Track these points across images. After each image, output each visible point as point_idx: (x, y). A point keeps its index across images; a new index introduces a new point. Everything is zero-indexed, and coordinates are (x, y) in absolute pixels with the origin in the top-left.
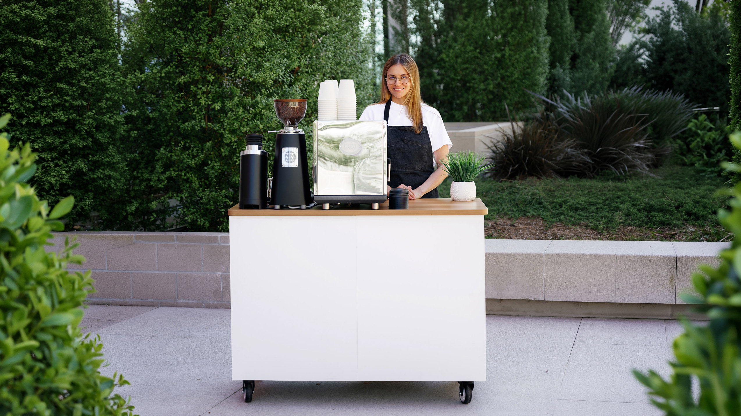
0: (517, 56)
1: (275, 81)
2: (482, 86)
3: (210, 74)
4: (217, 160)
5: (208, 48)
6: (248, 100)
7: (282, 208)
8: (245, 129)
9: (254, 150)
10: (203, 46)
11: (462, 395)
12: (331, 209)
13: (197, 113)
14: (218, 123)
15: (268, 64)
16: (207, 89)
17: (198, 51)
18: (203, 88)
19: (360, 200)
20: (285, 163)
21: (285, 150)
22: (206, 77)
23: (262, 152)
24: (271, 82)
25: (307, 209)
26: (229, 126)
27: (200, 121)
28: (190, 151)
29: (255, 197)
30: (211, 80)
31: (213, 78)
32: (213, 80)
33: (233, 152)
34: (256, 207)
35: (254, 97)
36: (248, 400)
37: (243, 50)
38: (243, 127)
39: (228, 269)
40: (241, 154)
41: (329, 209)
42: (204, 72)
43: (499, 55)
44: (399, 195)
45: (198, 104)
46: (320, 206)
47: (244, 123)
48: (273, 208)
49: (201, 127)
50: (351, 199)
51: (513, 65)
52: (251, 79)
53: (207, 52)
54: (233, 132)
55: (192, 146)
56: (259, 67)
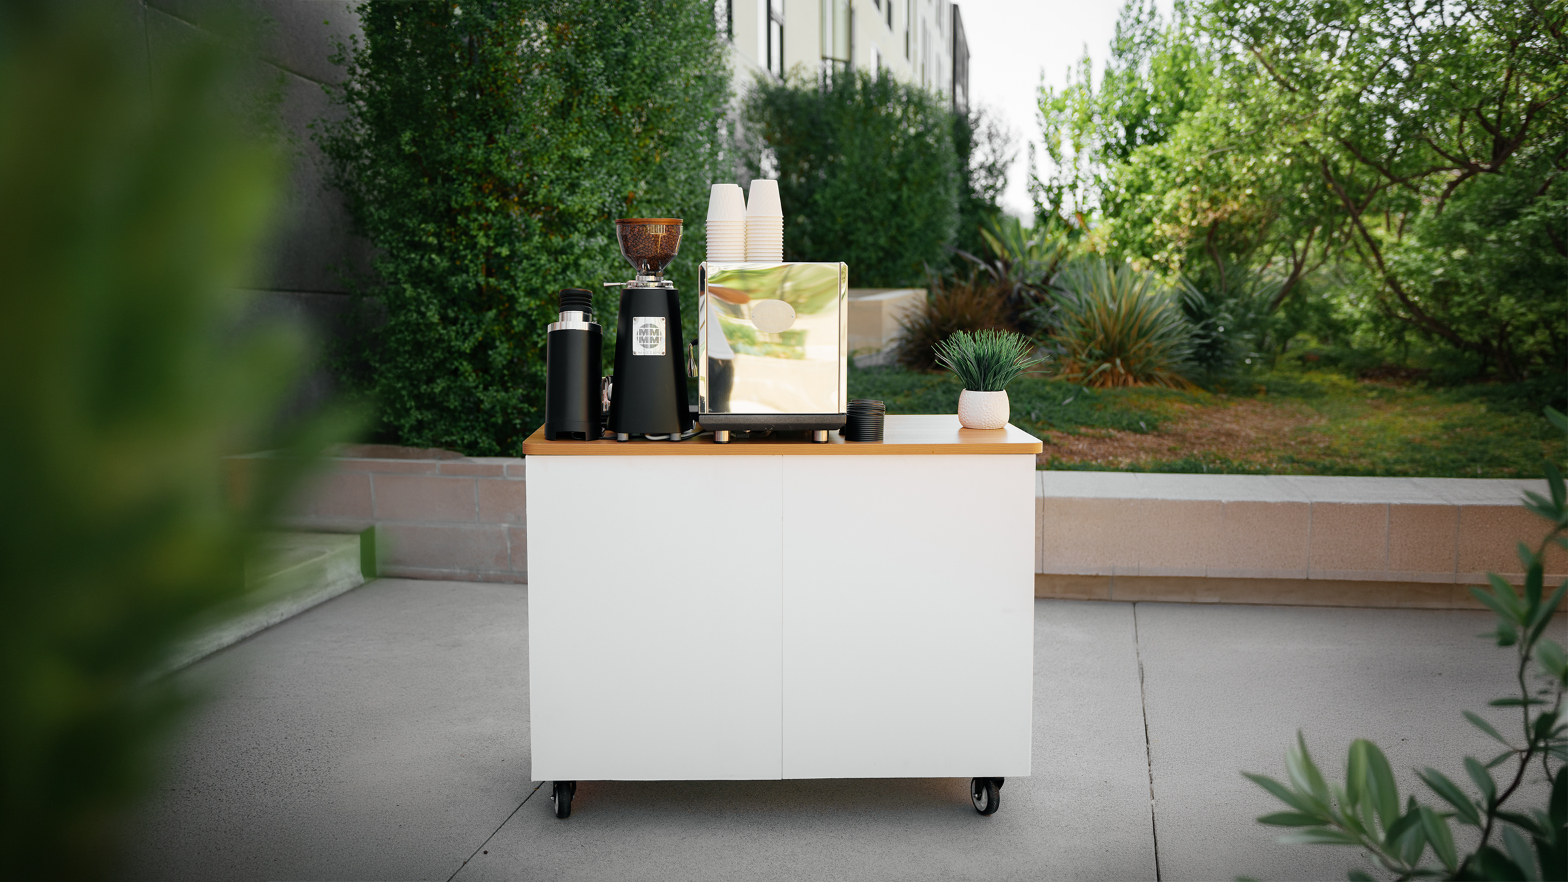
0: (919, 199)
1: (601, 211)
2: (870, 240)
3: (491, 198)
4: (503, 339)
5: (488, 153)
6: (556, 241)
7: (631, 439)
8: (551, 288)
9: (575, 321)
10: (479, 149)
11: (979, 799)
12: (732, 440)
13: (471, 261)
14: (506, 279)
15: (586, 184)
16: (486, 220)
17: (470, 158)
18: (480, 218)
19: (791, 425)
20: (638, 349)
21: (639, 323)
22: (484, 202)
23: (591, 326)
24: (594, 212)
25: (683, 440)
26: (524, 284)
27: (475, 276)
28: (459, 326)
29: (578, 415)
30: (493, 208)
31: (497, 204)
32: (496, 207)
33: (531, 326)
34: (579, 437)
35: (565, 237)
36: (564, 813)
37: (546, 157)
38: (549, 283)
39: (521, 518)
40: (549, 330)
41: (728, 442)
42: (480, 195)
43: (893, 197)
44: (868, 413)
45: (473, 246)
46: (708, 436)
47: (549, 278)
48: (615, 439)
49: (478, 284)
50: (775, 422)
51: (913, 210)
52: (562, 207)
53: (486, 159)
54: (532, 292)
55: (461, 317)
56: (573, 187)
